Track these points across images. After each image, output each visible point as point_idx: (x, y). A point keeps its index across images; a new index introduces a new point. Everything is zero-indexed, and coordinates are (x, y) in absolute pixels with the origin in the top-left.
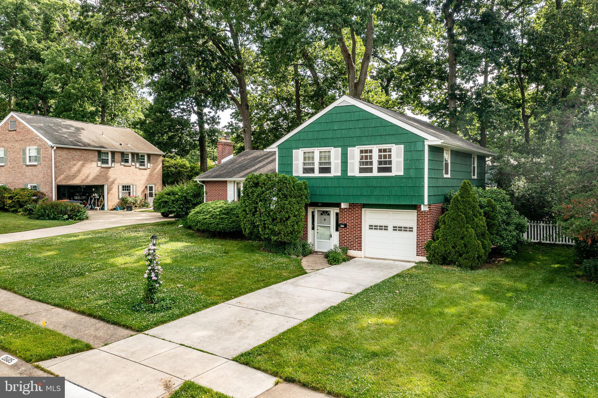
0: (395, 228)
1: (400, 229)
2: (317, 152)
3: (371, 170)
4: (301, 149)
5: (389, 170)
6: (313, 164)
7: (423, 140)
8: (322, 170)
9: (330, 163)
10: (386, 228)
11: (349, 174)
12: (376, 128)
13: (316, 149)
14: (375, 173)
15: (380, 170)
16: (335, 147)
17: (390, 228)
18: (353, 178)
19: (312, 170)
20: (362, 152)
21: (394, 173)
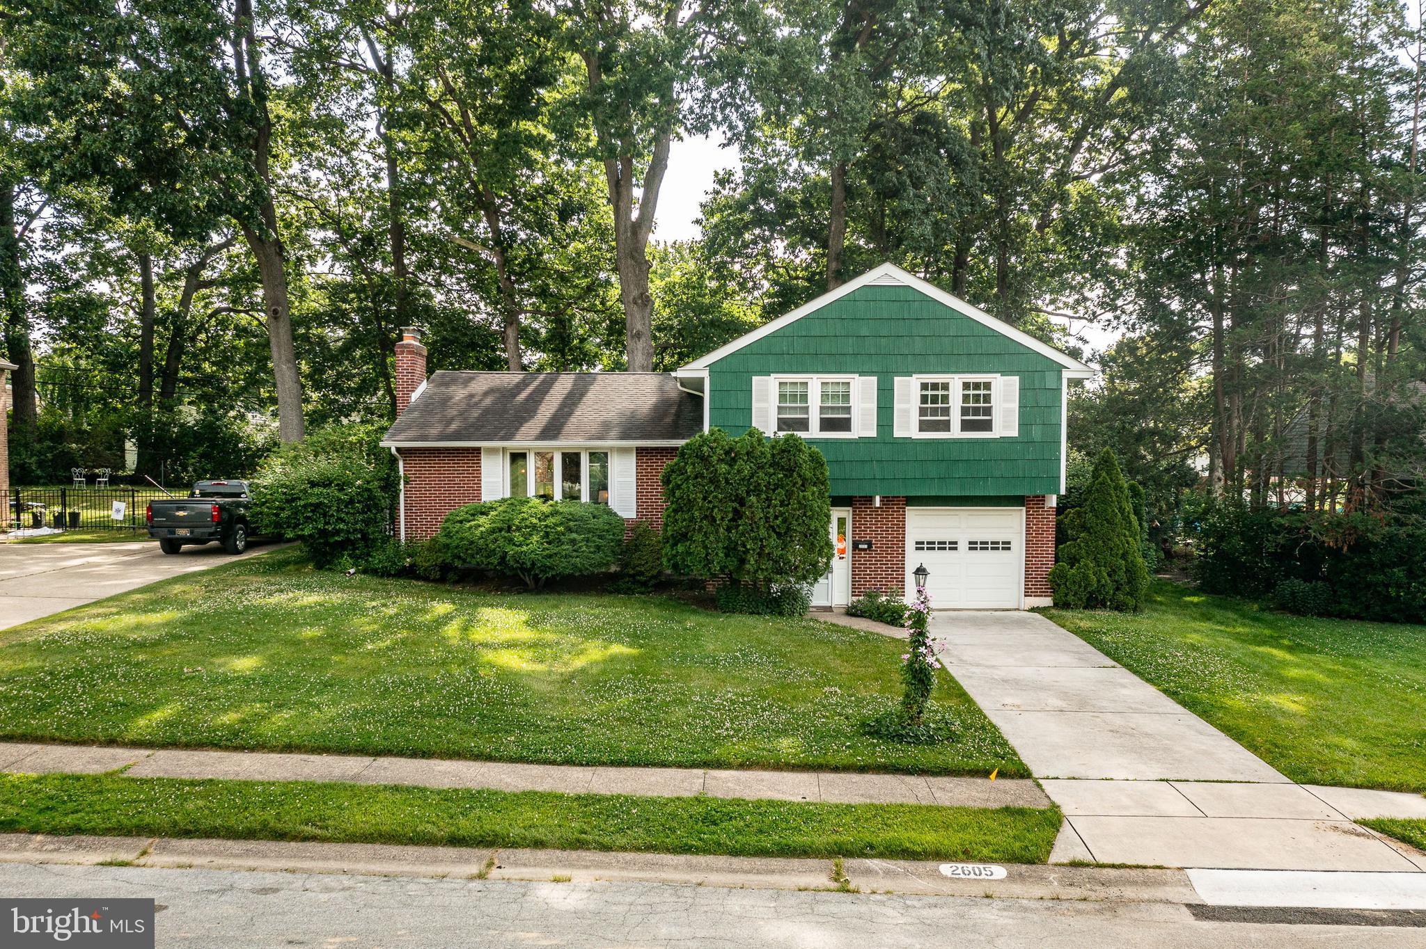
0: (973, 546)
1: (984, 546)
2: (815, 384)
3: (946, 426)
4: (773, 376)
5: (987, 426)
6: (806, 410)
7: (1060, 368)
8: (827, 425)
9: (848, 410)
10: (953, 546)
11: (898, 433)
12: (960, 339)
13: (815, 376)
14: (956, 432)
15: (966, 426)
16: (862, 373)
17: (963, 546)
18: (907, 441)
19: (803, 425)
20: (924, 386)
21: (997, 432)
